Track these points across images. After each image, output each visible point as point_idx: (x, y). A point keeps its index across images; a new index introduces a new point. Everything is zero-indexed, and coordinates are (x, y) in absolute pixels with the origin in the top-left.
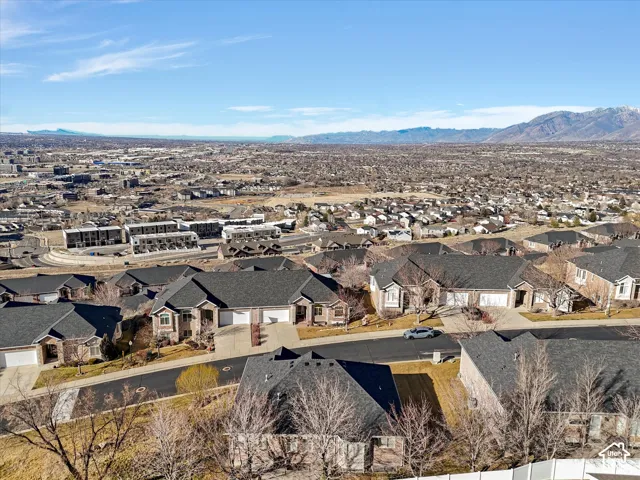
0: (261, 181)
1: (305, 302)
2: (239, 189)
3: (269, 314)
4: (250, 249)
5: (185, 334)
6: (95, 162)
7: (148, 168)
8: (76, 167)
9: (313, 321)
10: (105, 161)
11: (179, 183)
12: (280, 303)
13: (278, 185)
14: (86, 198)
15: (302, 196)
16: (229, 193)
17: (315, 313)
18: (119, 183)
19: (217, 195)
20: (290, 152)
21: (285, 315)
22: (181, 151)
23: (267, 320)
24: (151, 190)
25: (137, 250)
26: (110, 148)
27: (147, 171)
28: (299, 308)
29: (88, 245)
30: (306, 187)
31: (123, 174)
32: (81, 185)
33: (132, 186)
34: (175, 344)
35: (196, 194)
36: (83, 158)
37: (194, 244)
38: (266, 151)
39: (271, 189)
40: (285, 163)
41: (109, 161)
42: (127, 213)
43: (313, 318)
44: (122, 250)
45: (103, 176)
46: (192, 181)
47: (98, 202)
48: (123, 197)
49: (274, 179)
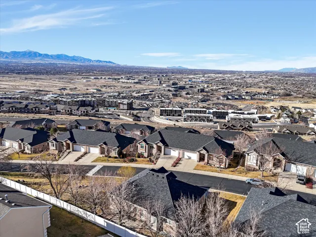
0: (268, 93)
1: (204, 152)
2: (253, 96)
3: (187, 154)
4: (234, 126)
5: (150, 154)
6: (189, 81)
7: (211, 84)
8: (181, 82)
9: (208, 163)
10: (193, 80)
11: (223, 91)
12: (192, 150)
13: (278, 95)
14: (181, 96)
15: (291, 102)
16: (247, 98)
17: (209, 158)
18: (196, 90)
19: (240, 98)
20: (292, 77)
21: (195, 156)
22: (229, 76)
23: (186, 157)
24: (209, 94)
25: (185, 120)
26: (197, 74)
27: (210, 85)
28: (200, 154)
29: (168, 115)
30: (296, 97)
31: (199, 86)
32: (180, 90)
33: (201, 92)
34: (145, 158)
35: (230, 97)
36: (185, 78)
37: (211, 121)
38: (276, 76)
39: (272, 97)
40: (286, 84)
41: (195, 80)
42: (193, 104)
43: (208, 161)
44: (179, 119)
45: (191, 87)
46: (230, 91)
47: (185, 98)
48: (196, 97)
49: (276, 92)
